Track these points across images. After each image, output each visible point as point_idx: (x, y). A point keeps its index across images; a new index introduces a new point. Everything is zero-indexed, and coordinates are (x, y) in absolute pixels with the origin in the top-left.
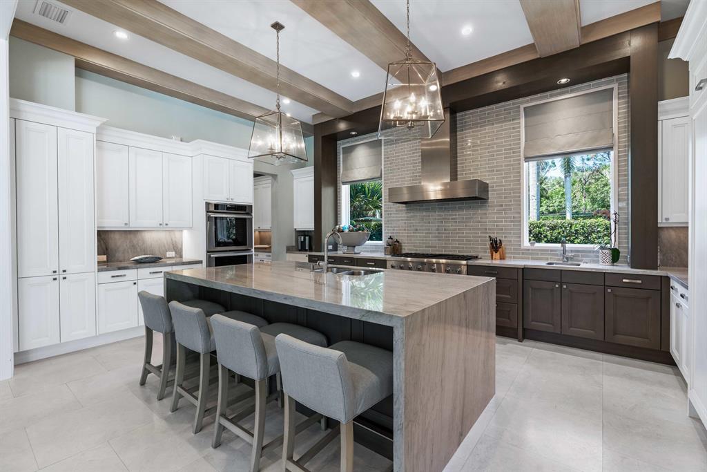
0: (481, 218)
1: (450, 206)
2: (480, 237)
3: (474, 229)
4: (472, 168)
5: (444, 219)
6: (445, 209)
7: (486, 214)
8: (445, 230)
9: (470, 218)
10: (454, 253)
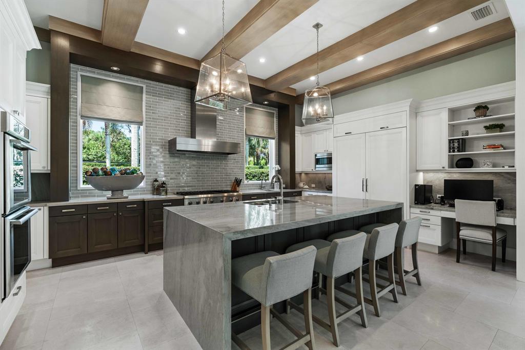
0: (225, 166)
1: (206, 157)
2: (224, 178)
3: (220, 173)
4: (220, 133)
5: (201, 165)
6: (202, 158)
7: (227, 164)
8: (202, 173)
9: (218, 166)
10: (208, 190)
